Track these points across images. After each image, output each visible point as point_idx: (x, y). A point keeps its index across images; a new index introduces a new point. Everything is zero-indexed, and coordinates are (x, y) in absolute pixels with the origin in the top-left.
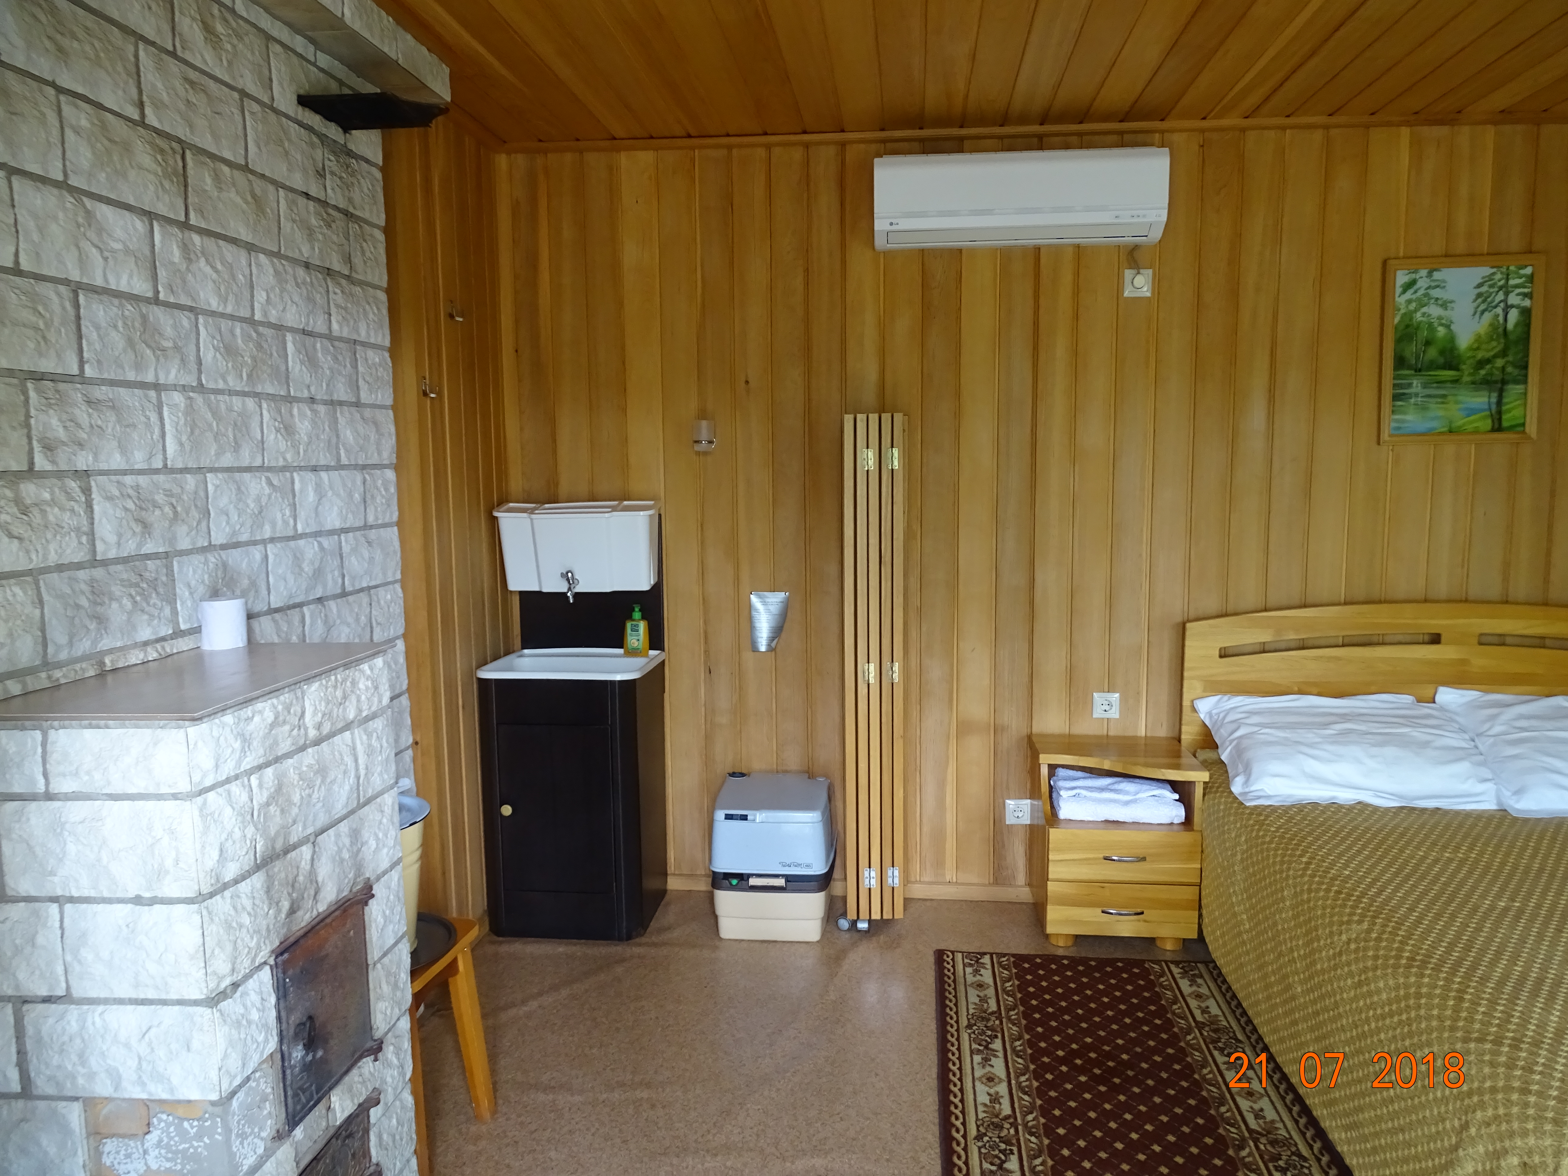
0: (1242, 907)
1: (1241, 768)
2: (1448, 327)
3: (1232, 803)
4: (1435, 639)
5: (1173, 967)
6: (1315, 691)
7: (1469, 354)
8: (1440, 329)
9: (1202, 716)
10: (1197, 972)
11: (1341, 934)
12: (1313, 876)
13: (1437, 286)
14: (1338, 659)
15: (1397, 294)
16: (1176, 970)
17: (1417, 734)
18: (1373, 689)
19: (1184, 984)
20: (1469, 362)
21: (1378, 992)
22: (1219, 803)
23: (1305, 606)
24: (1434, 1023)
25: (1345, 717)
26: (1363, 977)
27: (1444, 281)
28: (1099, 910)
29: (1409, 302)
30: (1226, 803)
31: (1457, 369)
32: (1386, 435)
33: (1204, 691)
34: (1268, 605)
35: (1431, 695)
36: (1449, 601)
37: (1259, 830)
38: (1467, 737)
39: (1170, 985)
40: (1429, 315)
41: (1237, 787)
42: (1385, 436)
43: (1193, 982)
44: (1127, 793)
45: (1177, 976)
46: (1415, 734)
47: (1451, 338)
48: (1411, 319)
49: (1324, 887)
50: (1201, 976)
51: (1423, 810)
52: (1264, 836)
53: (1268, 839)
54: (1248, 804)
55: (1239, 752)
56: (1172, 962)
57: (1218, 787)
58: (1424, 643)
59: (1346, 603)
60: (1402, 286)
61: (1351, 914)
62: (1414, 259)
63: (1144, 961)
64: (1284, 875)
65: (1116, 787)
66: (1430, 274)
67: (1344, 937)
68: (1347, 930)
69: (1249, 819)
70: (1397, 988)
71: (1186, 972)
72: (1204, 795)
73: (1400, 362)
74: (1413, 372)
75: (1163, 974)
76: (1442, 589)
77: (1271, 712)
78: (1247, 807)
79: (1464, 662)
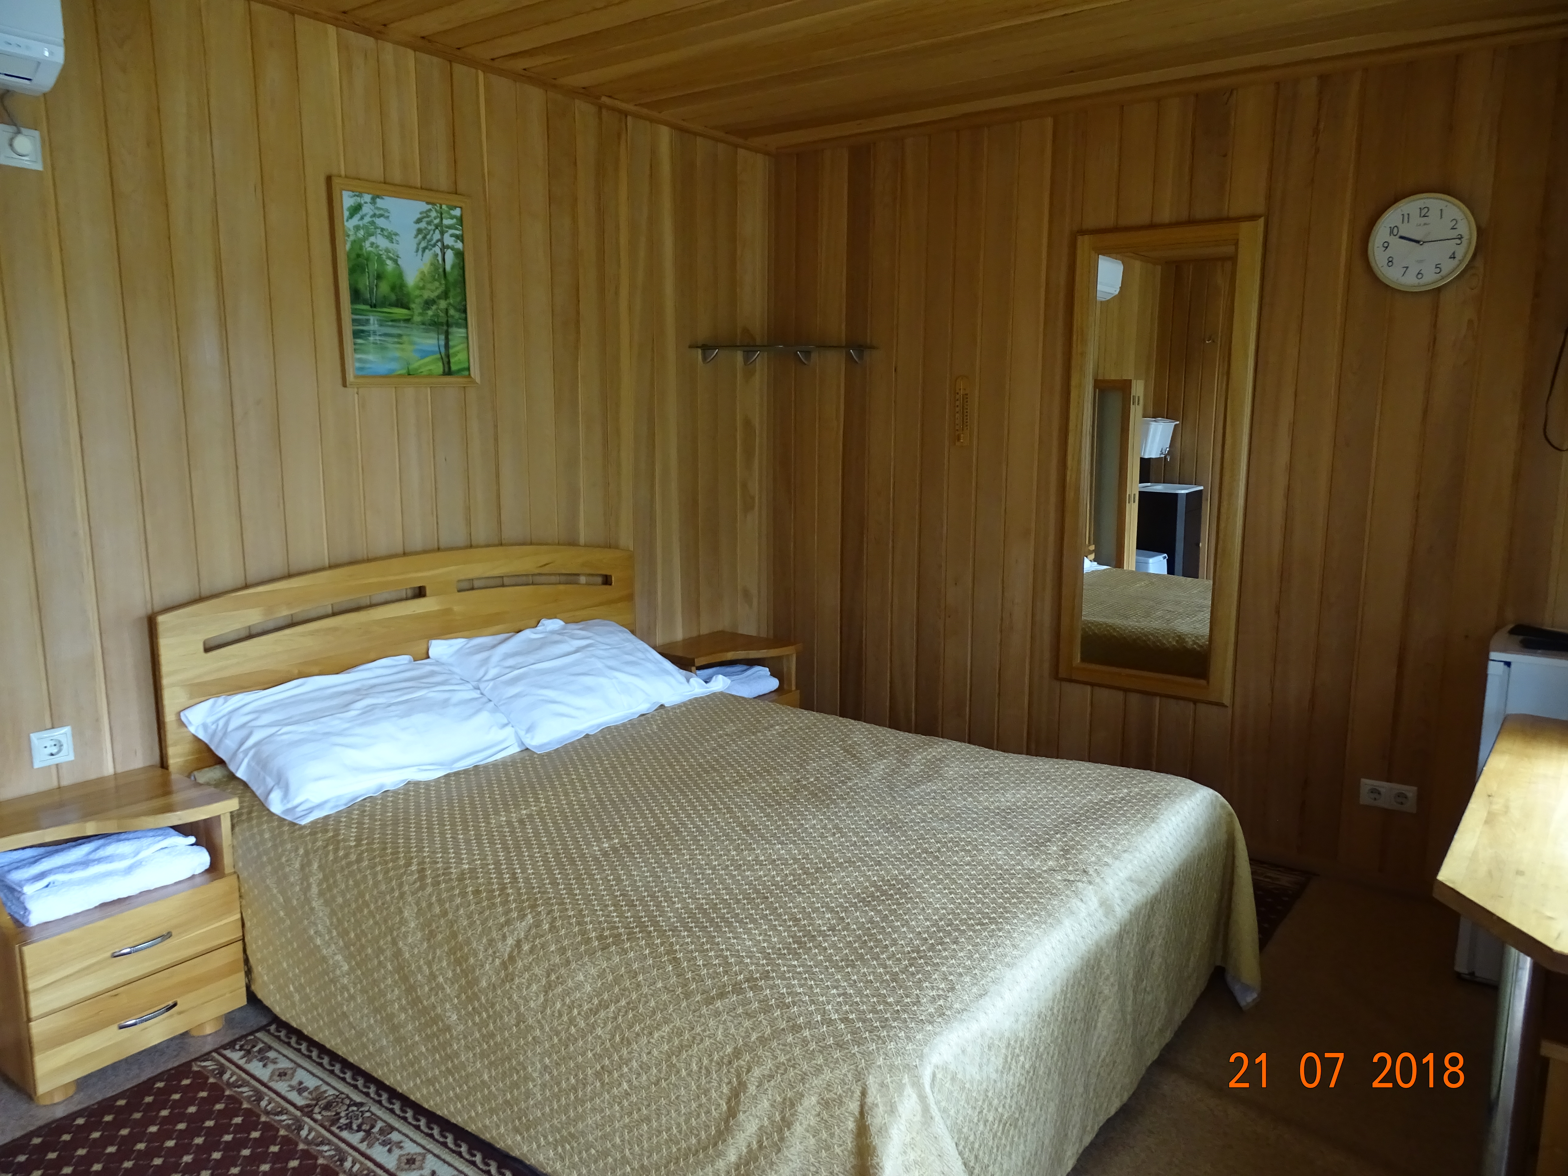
0: (333, 947)
1: (270, 782)
2: (395, 261)
3: (280, 827)
4: (420, 593)
5: (228, 1053)
6: (316, 669)
7: (417, 292)
8: (389, 262)
9: (192, 729)
10: (261, 1045)
11: (504, 938)
12: (436, 884)
13: (381, 216)
14: (335, 629)
15: (345, 218)
16: (235, 1056)
17: (434, 694)
18: (372, 656)
19: (255, 1067)
20: (418, 300)
21: (579, 986)
22: (261, 833)
23: (290, 576)
24: (665, 997)
25: (361, 692)
26: (553, 977)
27: (387, 211)
28: (115, 1027)
29: (357, 228)
30: (271, 830)
31: (409, 309)
32: (352, 376)
33: (191, 698)
34: (249, 582)
35: (424, 651)
36: (425, 552)
37: (336, 850)
38: (470, 686)
39: (240, 1078)
40: (377, 247)
41: (276, 805)
42: (350, 377)
43: (265, 1061)
44: (122, 857)
45: (241, 1062)
46: (431, 695)
47: (400, 275)
48: (361, 248)
49: (457, 892)
50: (270, 1048)
51: (466, 772)
52: (346, 856)
53: (353, 857)
54: (303, 822)
55: (262, 763)
56: (224, 1047)
57: (250, 813)
58: (407, 599)
59: (331, 567)
60: (349, 209)
61: (507, 912)
62: (358, 182)
63: (188, 1064)
64: (397, 894)
65: (101, 853)
66: (373, 200)
67: (510, 941)
68: (512, 932)
69: (315, 841)
70: (602, 975)
71: (249, 1052)
72: (233, 827)
73: (356, 296)
74: (367, 307)
75: (222, 1071)
76: (417, 541)
77: (281, 705)
78: (302, 827)
79: (447, 612)
